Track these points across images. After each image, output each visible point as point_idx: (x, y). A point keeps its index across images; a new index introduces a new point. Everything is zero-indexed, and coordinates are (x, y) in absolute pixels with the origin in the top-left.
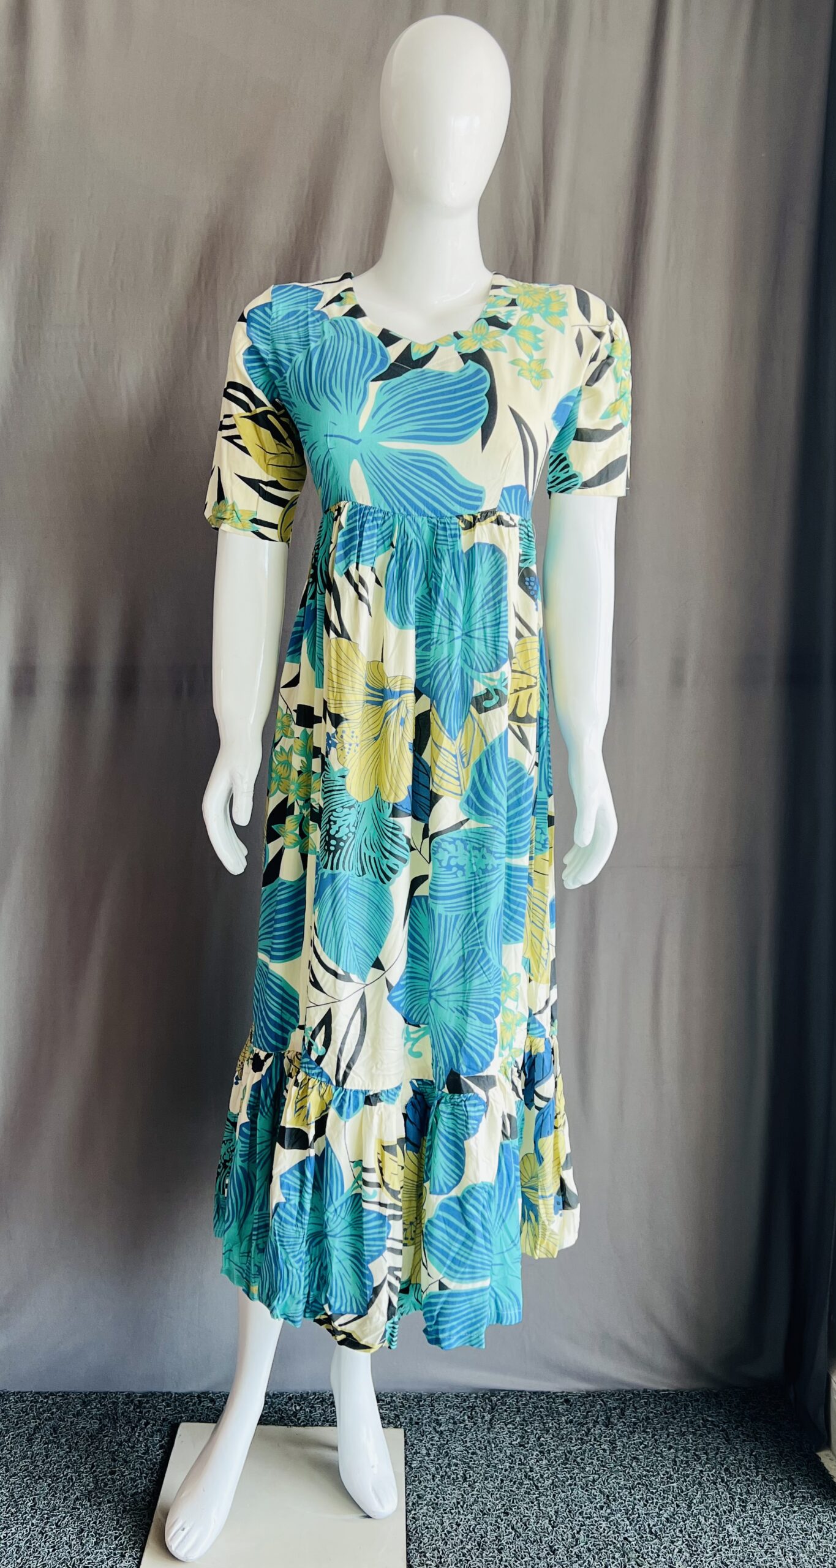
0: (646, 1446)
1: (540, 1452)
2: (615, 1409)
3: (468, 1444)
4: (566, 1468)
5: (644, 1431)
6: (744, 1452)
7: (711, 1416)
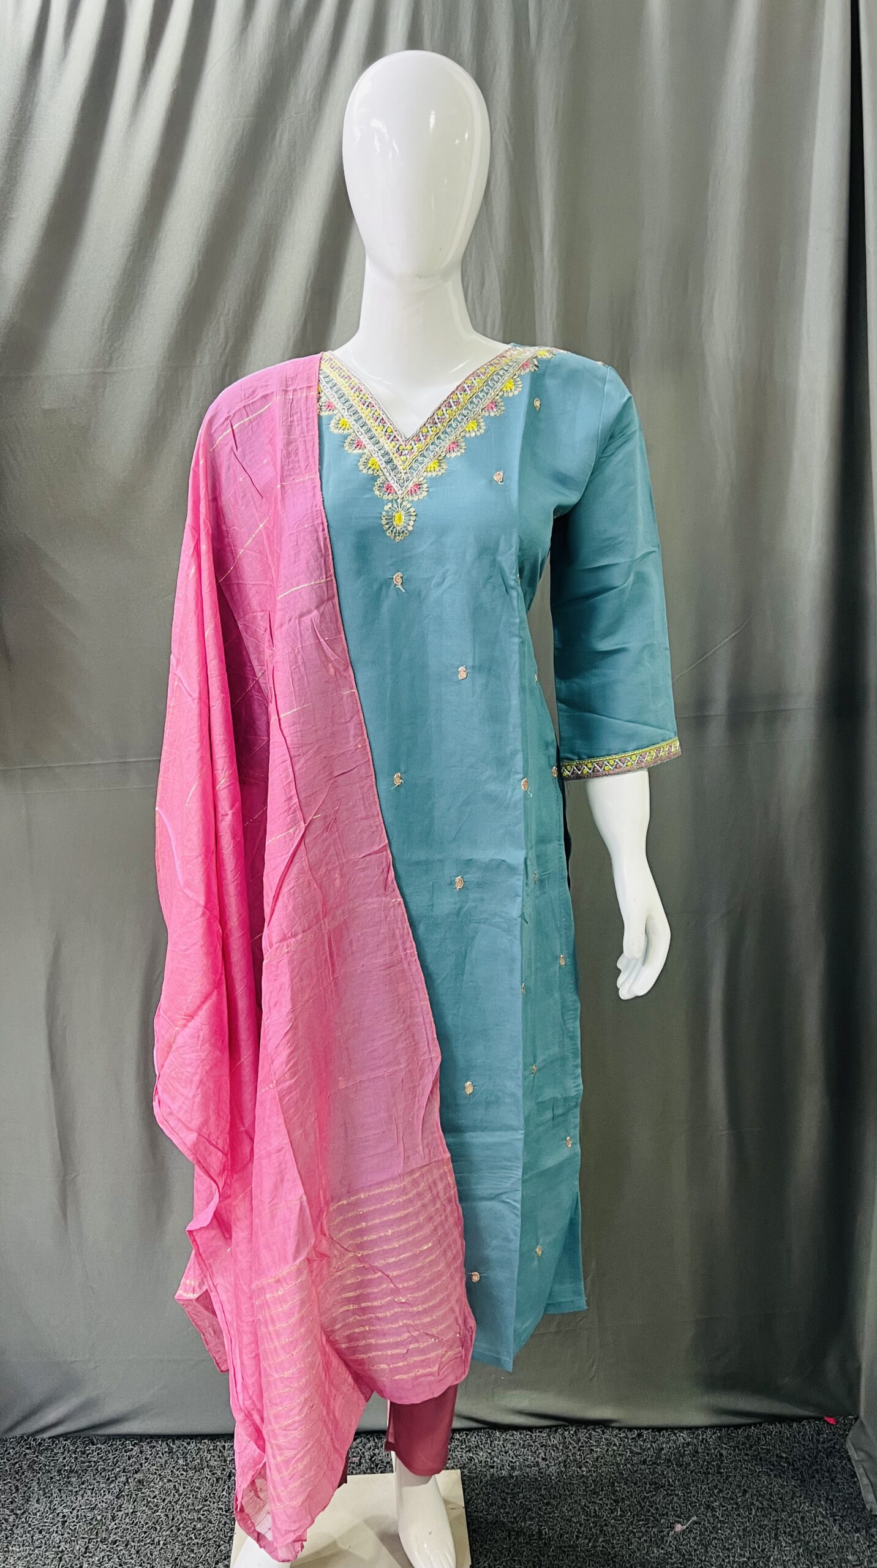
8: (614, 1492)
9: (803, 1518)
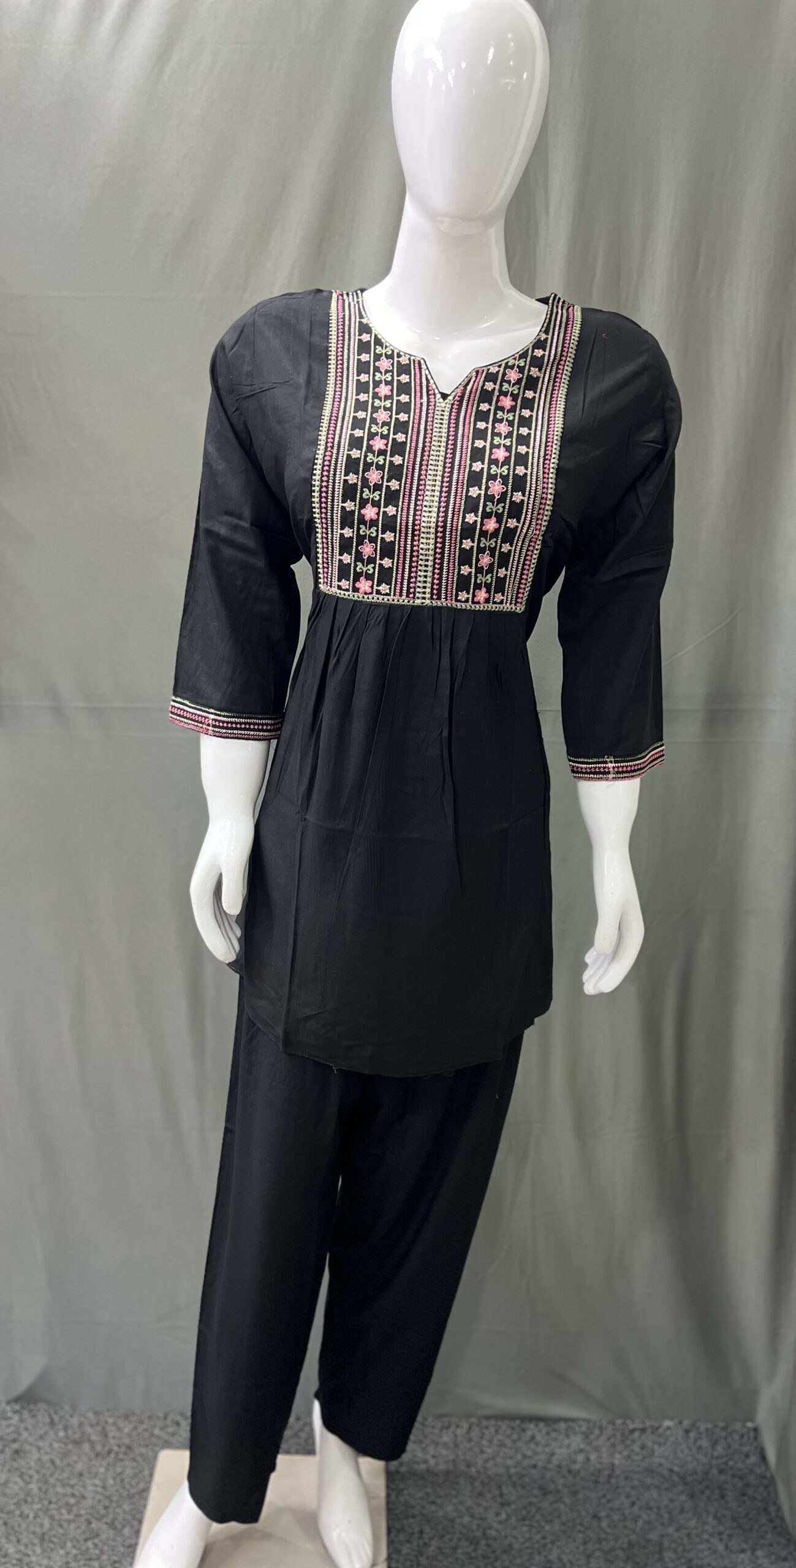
8: (501, 1495)
9: (689, 1535)
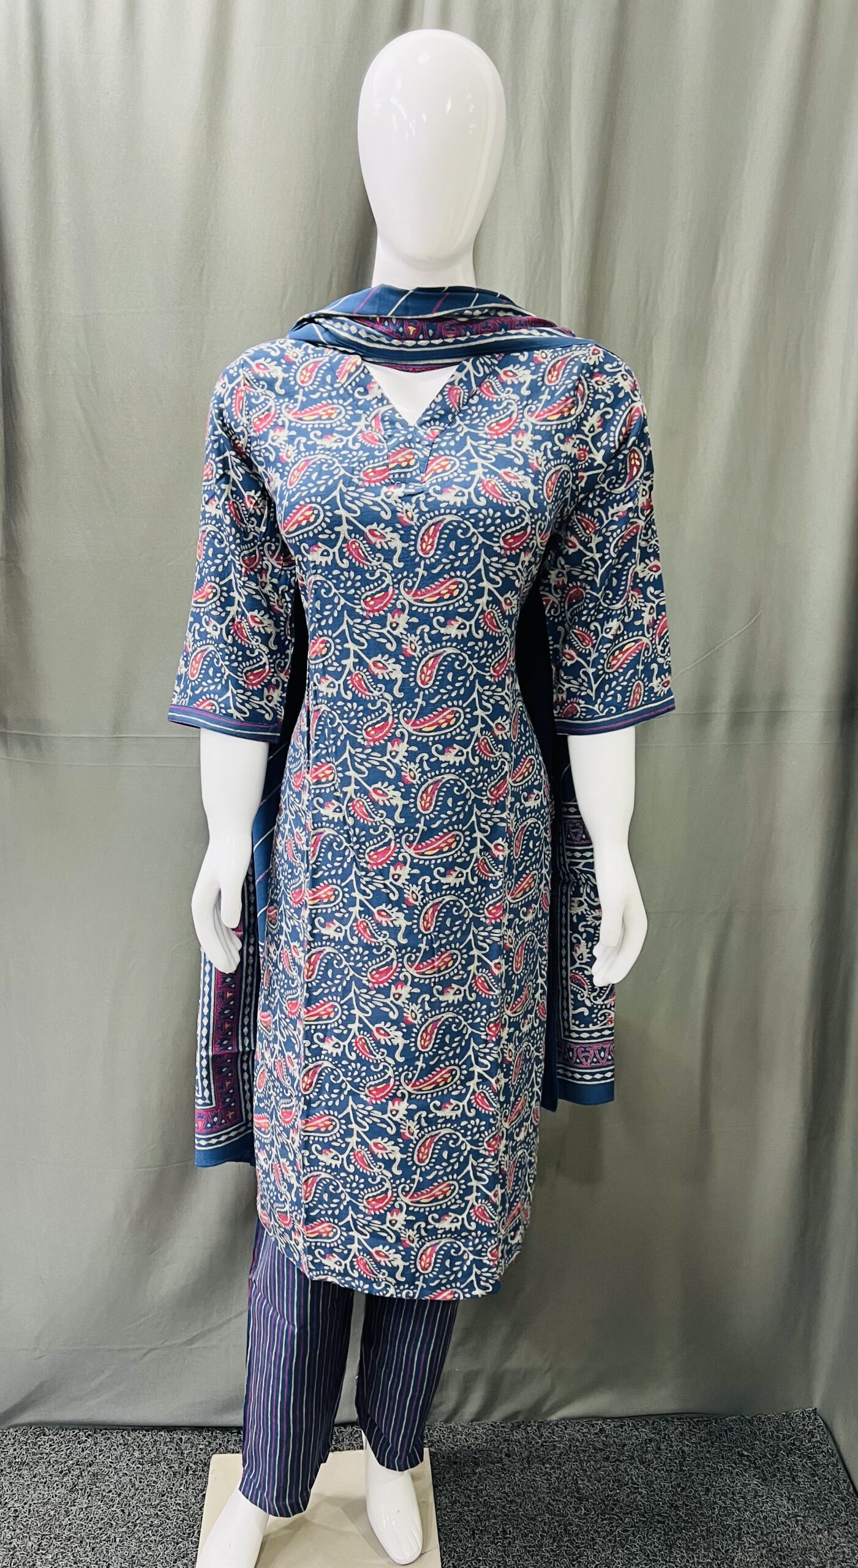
0: (683, 1489)
1: (578, 1499)
2: (651, 1440)
3: (507, 1489)
4: (606, 1519)
5: (681, 1470)
6: (782, 1496)
7: (747, 1450)
